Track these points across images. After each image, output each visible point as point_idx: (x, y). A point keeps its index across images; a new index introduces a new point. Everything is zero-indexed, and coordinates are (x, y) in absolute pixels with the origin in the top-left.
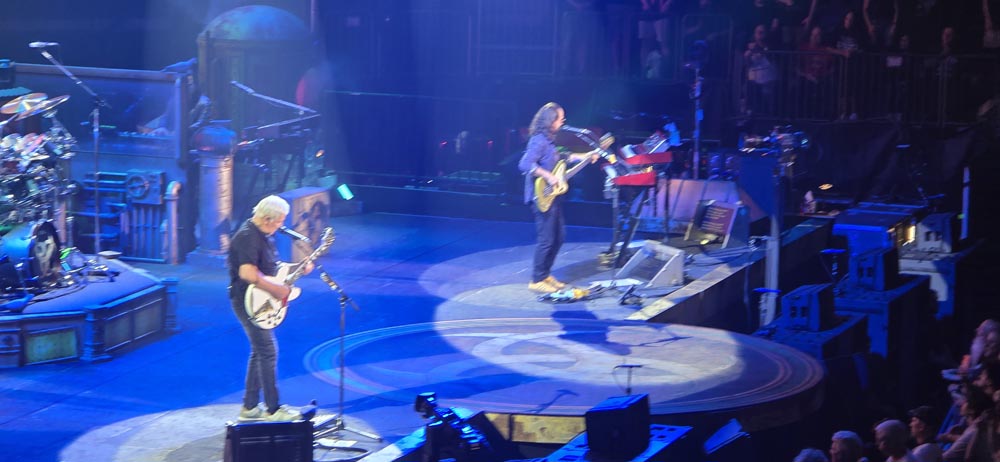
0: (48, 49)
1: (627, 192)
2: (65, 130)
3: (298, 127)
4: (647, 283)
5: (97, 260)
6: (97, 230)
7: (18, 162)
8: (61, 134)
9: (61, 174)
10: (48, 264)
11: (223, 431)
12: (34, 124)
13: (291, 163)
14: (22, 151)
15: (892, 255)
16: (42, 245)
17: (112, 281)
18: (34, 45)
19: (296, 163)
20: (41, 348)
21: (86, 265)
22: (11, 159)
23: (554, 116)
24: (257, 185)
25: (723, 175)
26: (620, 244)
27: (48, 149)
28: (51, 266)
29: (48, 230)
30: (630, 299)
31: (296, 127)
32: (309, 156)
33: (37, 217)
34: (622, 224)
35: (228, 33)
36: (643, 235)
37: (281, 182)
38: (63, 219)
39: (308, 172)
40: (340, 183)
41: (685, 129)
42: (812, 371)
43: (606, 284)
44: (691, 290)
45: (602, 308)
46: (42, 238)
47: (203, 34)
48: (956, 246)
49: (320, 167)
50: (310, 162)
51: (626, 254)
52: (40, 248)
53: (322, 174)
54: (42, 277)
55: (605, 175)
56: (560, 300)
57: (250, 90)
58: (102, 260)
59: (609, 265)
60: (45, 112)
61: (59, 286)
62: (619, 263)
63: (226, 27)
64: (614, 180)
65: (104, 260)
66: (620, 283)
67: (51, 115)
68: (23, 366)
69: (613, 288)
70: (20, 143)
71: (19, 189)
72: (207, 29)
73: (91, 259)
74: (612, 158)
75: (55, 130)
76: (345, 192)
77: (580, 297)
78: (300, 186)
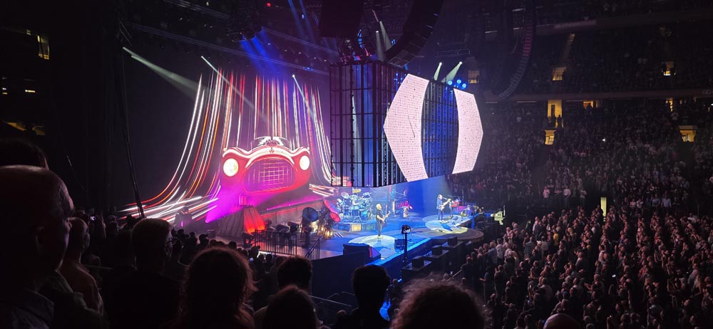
1: (452, 208)
12: (367, 197)
15: (493, 218)
20: (368, 228)
23: (441, 197)
25: (467, 206)
29: (369, 211)
36: (455, 214)
38: (371, 210)
41: (461, 199)
42: (482, 234)
44: (464, 222)
45: (450, 225)
67: (370, 195)
68: (366, 230)
70: (365, 199)
71: (365, 205)
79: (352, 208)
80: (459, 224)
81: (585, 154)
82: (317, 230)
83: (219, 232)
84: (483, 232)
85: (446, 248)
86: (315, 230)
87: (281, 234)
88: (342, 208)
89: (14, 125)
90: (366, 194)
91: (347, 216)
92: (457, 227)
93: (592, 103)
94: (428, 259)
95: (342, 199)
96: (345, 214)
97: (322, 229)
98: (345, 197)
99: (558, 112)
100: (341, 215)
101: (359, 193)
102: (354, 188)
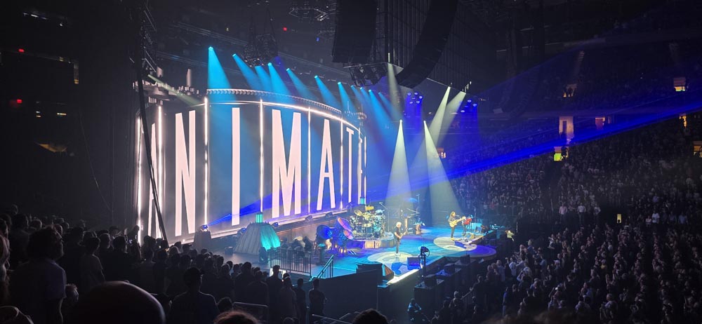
0: (382, 204)
1: (465, 225)
11: (406, 260)
12: (380, 214)
18: (380, 203)
23: (454, 214)
25: (479, 222)
29: (382, 229)
30: (466, 241)
36: (468, 230)
42: (495, 252)
44: (477, 239)
45: (463, 242)
48: (516, 234)
60: (381, 212)
65: (390, 233)
70: (378, 216)
71: (378, 223)
77: (458, 240)
79: (365, 225)
80: (470, 242)
81: (598, 170)
82: (331, 248)
83: (236, 250)
84: (496, 249)
85: (459, 267)
86: (329, 247)
87: (295, 252)
88: (355, 225)
89: (46, 146)
90: (379, 211)
91: (360, 234)
92: (470, 244)
93: (604, 119)
94: (441, 277)
95: (355, 216)
96: (358, 231)
97: (336, 246)
98: (358, 214)
99: (570, 127)
100: (355, 232)
101: (371, 211)
102: (367, 206)
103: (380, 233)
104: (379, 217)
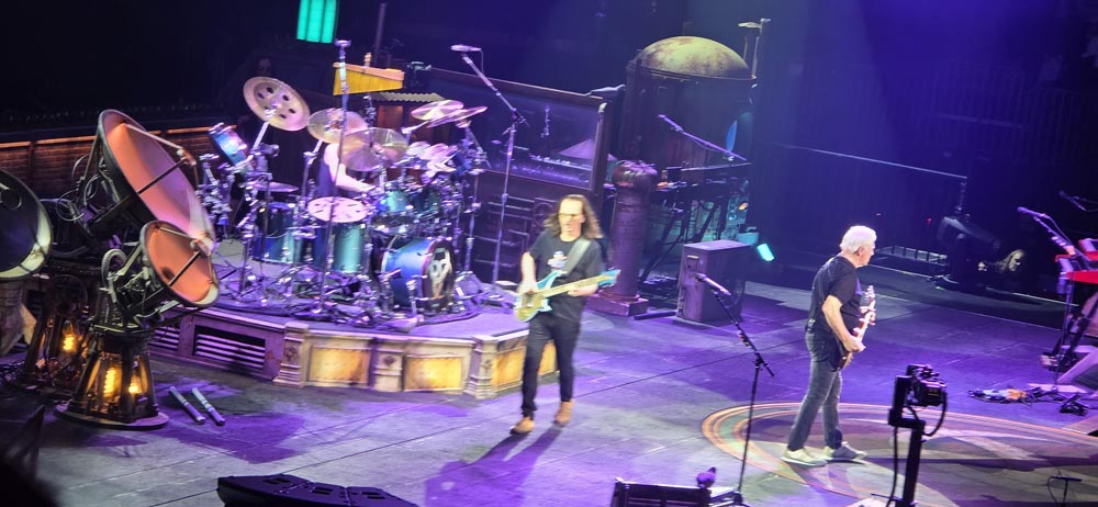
0: (470, 54)
2: (477, 143)
3: (725, 174)
4: (1091, 393)
5: (493, 289)
6: (497, 257)
7: (423, 172)
8: (473, 147)
9: (466, 192)
10: (441, 286)
12: (442, 134)
13: (712, 212)
14: (427, 161)
16: (439, 264)
17: (507, 312)
18: (456, 48)
19: (717, 214)
20: (423, 374)
21: (480, 291)
22: (417, 167)
24: (671, 233)
26: (1067, 347)
27: (457, 161)
28: (444, 288)
29: (444, 249)
31: (722, 174)
32: (732, 208)
33: (436, 233)
34: (1071, 324)
35: (661, 63)
36: (1092, 340)
37: (699, 231)
39: (728, 225)
40: (760, 242)
43: (1047, 388)
46: (440, 257)
47: (634, 61)
49: (742, 221)
50: (732, 215)
51: (1072, 358)
52: (435, 267)
53: (742, 229)
54: (433, 299)
55: (1059, 268)
56: (993, 399)
57: (679, 128)
58: (499, 290)
59: (1051, 368)
60: (459, 122)
61: (450, 311)
62: (1063, 367)
63: (660, 56)
64: (1069, 274)
66: (1063, 389)
67: (465, 125)
68: (402, 391)
69: (1054, 393)
70: (427, 152)
71: (419, 200)
72: (640, 55)
73: (486, 287)
74: (1071, 250)
75: (467, 142)
76: (765, 253)
77: (1015, 398)
78: (719, 239)
79: (319, 209)
88: (236, 193)
90: (437, 110)
91: (270, 270)
95: (247, 126)
97: (69, 344)
98: (270, 118)
100: (232, 253)
101: (379, 101)
102: (354, 58)
103: (425, 286)
104: (436, 159)
